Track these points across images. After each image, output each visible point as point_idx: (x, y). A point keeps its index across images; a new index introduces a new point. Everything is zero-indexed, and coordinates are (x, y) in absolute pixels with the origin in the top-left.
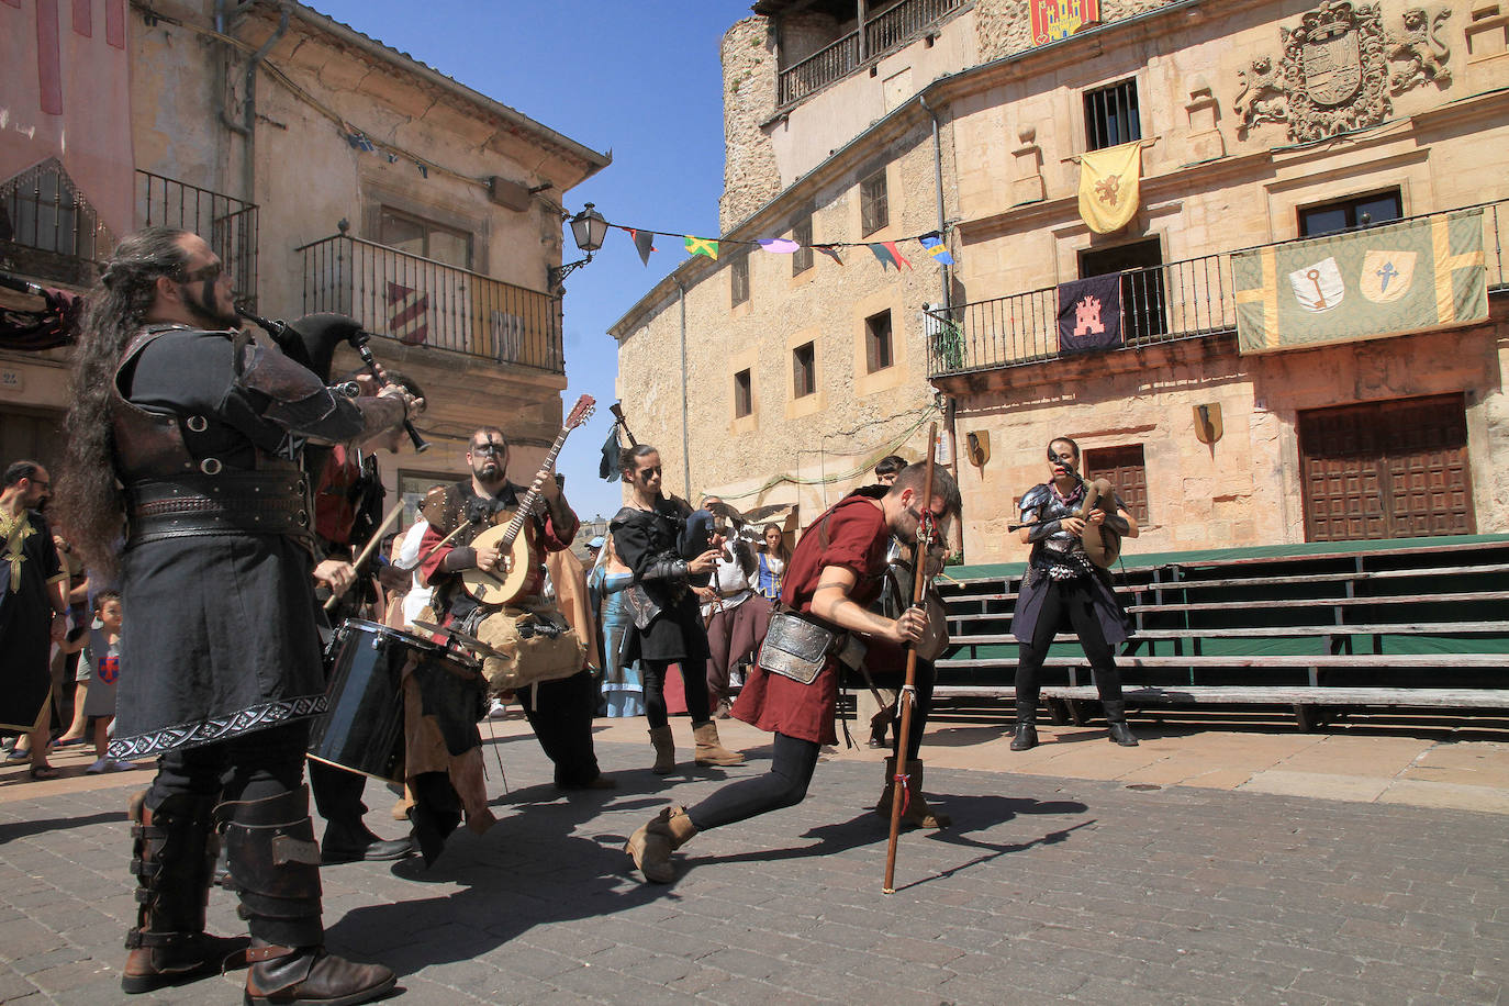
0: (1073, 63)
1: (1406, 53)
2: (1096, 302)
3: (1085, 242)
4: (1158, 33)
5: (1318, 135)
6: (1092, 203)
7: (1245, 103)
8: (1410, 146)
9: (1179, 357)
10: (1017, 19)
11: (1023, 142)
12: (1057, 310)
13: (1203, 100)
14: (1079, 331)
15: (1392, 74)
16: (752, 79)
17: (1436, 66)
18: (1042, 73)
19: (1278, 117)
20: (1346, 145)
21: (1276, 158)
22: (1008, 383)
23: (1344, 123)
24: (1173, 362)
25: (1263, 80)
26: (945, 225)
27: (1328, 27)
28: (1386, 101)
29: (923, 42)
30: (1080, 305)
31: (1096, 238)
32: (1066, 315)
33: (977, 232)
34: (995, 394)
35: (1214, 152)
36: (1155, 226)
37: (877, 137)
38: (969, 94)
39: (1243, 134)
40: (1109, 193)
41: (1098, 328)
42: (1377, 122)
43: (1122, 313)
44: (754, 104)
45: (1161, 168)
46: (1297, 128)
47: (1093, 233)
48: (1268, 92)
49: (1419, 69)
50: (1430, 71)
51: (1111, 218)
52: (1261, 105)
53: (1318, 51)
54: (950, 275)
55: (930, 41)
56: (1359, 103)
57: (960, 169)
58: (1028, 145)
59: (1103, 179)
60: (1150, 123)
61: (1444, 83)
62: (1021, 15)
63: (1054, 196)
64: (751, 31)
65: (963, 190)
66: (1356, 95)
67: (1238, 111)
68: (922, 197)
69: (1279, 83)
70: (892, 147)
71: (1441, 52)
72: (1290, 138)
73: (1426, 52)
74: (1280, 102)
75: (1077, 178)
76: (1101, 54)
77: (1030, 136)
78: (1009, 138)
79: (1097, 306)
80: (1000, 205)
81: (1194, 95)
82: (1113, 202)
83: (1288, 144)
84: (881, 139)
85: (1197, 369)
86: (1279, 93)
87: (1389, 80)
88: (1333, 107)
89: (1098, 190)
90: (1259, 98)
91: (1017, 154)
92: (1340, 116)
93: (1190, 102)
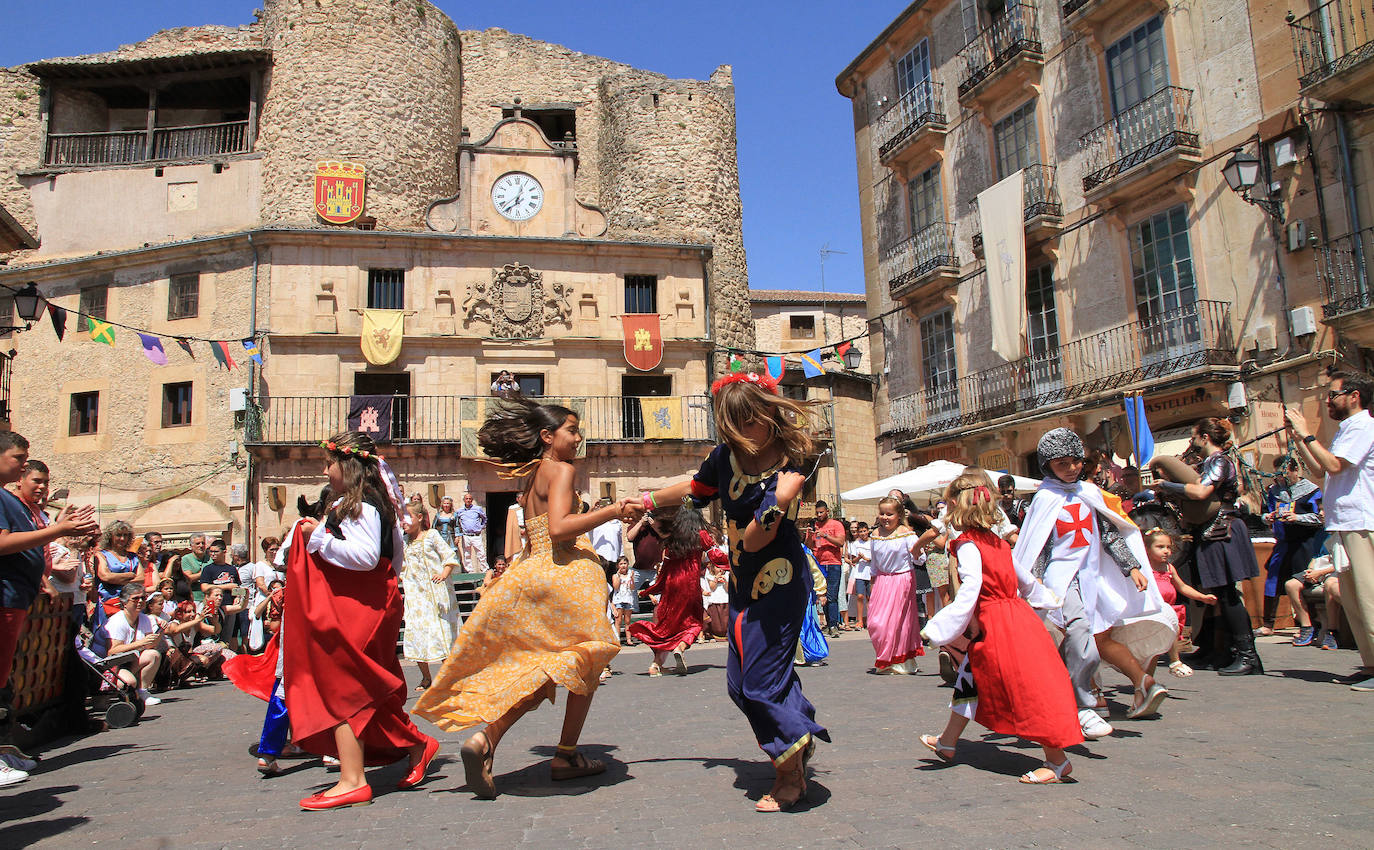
0: (364, 247)
1: (553, 304)
2: (375, 412)
3: (362, 367)
4: (422, 247)
5: (506, 335)
6: (371, 344)
7: (469, 305)
8: (552, 354)
9: (423, 453)
10: (301, 184)
11: (324, 289)
12: (349, 412)
13: (444, 298)
14: (363, 428)
15: (546, 314)
16: (13, 128)
17: (566, 315)
18: (343, 247)
19: (486, 319)
20: (521, 345)
21: (484, 343)
22: (305, 455)
23: (521, 332)
24: (418, 456)
25: (481, 296)
26: (256, 332)
27: (518, 278)
28: (541, 326)
29: (211, 167)
30: (365, 411)
31: (370, 366)
32: (354, 416)
33: (284, 345)
34: (293, 462)
35: (449, 331)
36: (409, 368)
37: (197, 248)
38: (286, 244)
39: (467, 323)
40: (382, 340)
41: (375, 429)
42: (536, 336)
43: (392, 422)
44: (12, 151)
45: (416, 332)
46: (496, 329)
47: (368, 363)
48: (482, 303)
49: (558, 314)
50: (563, 317)
51: (384, 356)
52: (478, 309)
53: (512, 289)
54: (257, 370)
55: (218, 169)
56: (529, 324)
57: (273, 294)
58: (327, 293)
59: (379, 329)
60: (411, 301)
61: (569, 325)
62: (305, 183)
63: (344, 332)
64: (17, 83)
65: (274, 311)
66: (528, 319)
67: (465, 309)
68: (234, 305)
69: (489, 300)
70: (209, 259)
71: (568, 309)
72: (492, 333)
73: (563, 307)
74: (489, 311)
75: (360, 323)
76: (385, 247)
77: (329, 287)
78: (313, 283)
79: (376, 414)
80: (303, 330)
81: (440, 292)
82: (384, 346)
83: (490, 337)
84: (199, 250)
85: (432, 463)
86: (489, 305)
87: (543, 316)
88: (515, 322)
89: (375, 336)
90: (477, 305)
91: (320, 298)
92: (518, 329)
93: (437, 296)
